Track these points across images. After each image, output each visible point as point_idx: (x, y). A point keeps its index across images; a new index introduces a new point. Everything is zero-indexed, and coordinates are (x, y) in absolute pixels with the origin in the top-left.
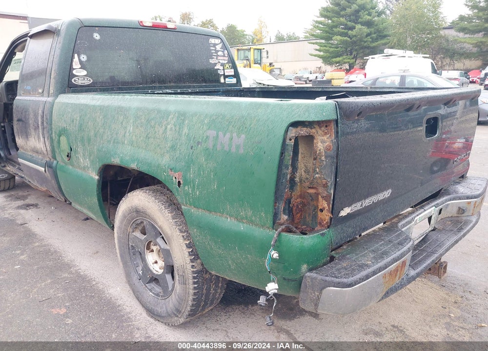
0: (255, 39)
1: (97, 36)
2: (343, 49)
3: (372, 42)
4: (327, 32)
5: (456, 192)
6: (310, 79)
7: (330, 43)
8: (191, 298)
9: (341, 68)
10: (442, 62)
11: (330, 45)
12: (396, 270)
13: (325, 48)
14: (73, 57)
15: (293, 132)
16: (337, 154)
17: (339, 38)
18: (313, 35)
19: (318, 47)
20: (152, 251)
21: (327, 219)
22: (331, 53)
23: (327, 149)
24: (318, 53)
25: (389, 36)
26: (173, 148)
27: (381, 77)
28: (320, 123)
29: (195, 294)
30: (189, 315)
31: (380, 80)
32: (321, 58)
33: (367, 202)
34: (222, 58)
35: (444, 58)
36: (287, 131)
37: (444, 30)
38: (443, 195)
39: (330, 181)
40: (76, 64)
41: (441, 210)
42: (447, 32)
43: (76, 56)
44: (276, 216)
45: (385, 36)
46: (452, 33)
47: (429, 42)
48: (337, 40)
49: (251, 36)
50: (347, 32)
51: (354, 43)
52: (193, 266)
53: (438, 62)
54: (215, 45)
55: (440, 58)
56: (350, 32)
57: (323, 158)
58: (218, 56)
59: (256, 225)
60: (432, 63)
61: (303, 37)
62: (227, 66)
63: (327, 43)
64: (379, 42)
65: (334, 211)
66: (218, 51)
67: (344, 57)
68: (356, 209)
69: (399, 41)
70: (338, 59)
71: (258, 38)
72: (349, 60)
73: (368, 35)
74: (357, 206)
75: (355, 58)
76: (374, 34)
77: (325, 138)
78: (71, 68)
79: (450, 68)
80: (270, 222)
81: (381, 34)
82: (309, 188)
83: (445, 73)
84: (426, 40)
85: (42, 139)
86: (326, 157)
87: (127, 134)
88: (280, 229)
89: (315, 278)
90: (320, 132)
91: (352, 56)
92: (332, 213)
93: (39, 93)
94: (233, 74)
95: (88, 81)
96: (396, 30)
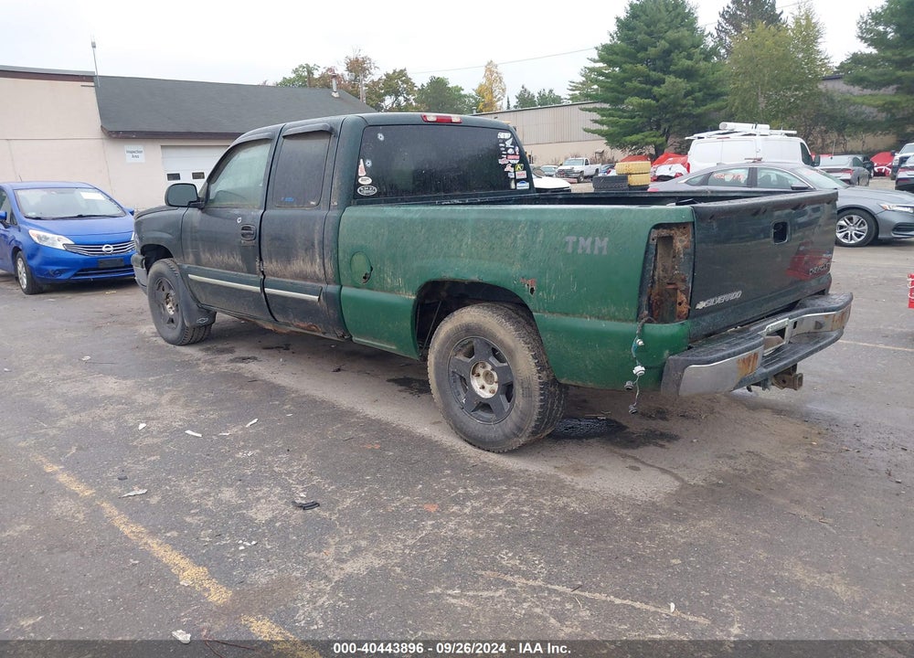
0: (481, 104)
1: (381, 137)
2: (645, 120)
3: (697, 105)
4: (613, 90)
5: (813, 305)
6: (585, 174)
7: (619, 110)
8: (537, 411)
9: (641, 154)
10: (823, 140)
11: (620, 113)
12: (749, 359)
13: (611, 118)
14: (359, 163)
15: (655, 234)
16: (695, 252)
17: (636, 100)
18: (588, 96)
19: (598, 117)
20: (479, 375)
21: (686, 311)
22: (621, 127)
23: (685, 248)
24: (597, 126)
25: (727, 94)
26: (525, 256)
27: (716, 172)
28: (678, 225)
29: (541, 407)
30: (532, 433)
31: (715, 175)
32: (603, 136)
33: (720, 300)
34: (513, 157)
35: (826, 132)
36: (650, 233)
37: (825, 83)
38: (798, 308)
39: (689, 278)
40: (362, 172)
41: (796, 323)
42: (830, 85)
43: (361, 160)
44: (639, 309)
45: (718, 96)
46: (840, 86)
47: (798, 105)
48: (632, 105)
49: (472, 97)
50: (650, 90)
51: (664, 108)
52: (539, 378)
53: (816, 138)
54: (504, 141)
55: (820, 132)
56: (655, 89)
57: (682, 256)
58: (507, 154)
59: (619, 320)
60: (801, 144)
61: (569, 97)
62: (519, 167)
63: (615, 110)
64: (708, 106)
65: (692, 303)
66: (508, 148)
67: (646, 133)
68: (710, 304)
69: (744, 103)
70: (634, 138)
71: (486, 100)
72: (655, 139)
73: (688, 94)
74: (711, 302)
75: (667, 134)
76: (699, 91)
77: (683, 238)
78: (357, 177)
79: (839, 150)
80: (633, 316)
81: (711, 92)
82: (669, 284)
83: (826, 161)
84: (793, 100)
85: (318, 260)
86: (684, 255)
87: (464, 246)
88: (643, 321)
89: (678, 360)
90: (678, 233)
91: (661, 131)
92: (690, 305)
93: (313, 206)
94: (525, 176)
95: (373, 191)
96: (738, 84)
